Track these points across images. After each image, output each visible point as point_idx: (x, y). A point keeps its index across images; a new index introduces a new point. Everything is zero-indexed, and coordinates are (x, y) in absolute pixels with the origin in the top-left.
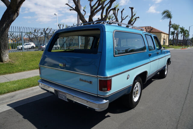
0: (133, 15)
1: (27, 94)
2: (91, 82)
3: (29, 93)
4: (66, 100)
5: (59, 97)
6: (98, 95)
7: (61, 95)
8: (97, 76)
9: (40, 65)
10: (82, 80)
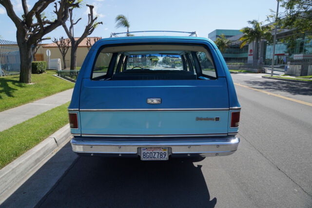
0: (94, 18)
1: (6, 183)
2: (217, 119)
3: (8, 181)
4: (162, 159)
5: (143, 159)
6: (229, 134)
7: (148, 154)
8: (228, 109)
9: (78, 109)
10: (201, 119)
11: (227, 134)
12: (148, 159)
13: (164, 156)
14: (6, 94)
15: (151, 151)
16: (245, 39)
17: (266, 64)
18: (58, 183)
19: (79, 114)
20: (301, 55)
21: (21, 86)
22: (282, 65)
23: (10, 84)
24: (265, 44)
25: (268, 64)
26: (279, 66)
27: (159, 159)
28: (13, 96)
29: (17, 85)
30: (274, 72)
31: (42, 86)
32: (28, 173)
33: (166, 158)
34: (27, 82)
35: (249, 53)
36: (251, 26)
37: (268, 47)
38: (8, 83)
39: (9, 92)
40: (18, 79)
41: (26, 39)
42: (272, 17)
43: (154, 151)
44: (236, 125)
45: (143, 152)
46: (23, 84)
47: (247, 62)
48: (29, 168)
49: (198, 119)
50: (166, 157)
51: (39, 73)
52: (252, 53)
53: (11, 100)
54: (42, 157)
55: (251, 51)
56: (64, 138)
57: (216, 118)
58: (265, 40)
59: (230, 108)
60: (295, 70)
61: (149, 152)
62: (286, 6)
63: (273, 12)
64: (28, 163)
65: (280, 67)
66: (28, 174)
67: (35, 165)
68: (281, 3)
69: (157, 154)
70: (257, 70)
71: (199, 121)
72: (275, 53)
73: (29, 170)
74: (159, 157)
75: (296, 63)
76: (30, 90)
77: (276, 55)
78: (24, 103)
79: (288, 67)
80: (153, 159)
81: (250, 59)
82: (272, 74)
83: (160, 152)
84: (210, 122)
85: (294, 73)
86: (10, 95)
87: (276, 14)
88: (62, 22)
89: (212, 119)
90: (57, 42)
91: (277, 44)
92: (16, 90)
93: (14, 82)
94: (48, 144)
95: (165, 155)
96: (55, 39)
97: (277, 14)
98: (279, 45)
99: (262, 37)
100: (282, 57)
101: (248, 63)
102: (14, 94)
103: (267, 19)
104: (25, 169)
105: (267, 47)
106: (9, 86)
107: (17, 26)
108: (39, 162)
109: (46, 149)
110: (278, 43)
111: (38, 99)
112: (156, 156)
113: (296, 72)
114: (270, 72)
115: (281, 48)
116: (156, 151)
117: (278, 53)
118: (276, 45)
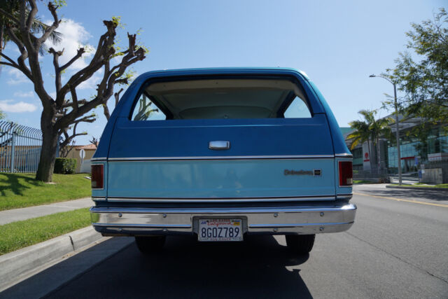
2: (318, 173)
4: (232, 240)
5: (200, 238)
6: (338, 197)
7: (210, 231)
8: (333, 156)
9: (106, 158)
10: (293, 173)
11: (336, 196)
12: (209, 240)
13: (235, 234)
14: (13, 191)
15: (215, 226)
16: (356, 136)
17: (389, 172)
18: (63, 287)
19: (106, 164)
20: (439, 154)
21: (36, 185)
22: (414, 173)
23: (21, 181)
24: (385, 146)
25: (393, 173)
26: (409, 174)
27: (228, 239)
28: (22, 195)
29: (31, 183)
30: (403, 182)
31: (66, 187)
32: (18, 277)
33: (239, 237)
34: (46, 180)
35: (364, 158)
36: (362, 119)
37: (391, 150)
38: (19, 179)
39: (17, 189)
40: (34, 177)
41: (53, 121)
42: (389, 103)
43: (220, 226)
44: (348, 183)
45: (202, 226)
46: (40, 183)
47: (362, 169)
48: (21, 270)
49: (287, 172)
50: (239, 235)
51: (66, 174)
52: (369, 159)
53: (18, 199)
54: (46, 259)
55: (367, 155)
56: (86, 241)
57: (315, 171)
58: (385, 140)
59: (336, 155)
60: (433, 175)
61: (212, 227)
62: (405, 88)
63: (389, 96)
64: (20, 262)
65: (412, 176)
66: (17, 280)
67: (31, 269)
68: (398, 86)
69: (224, 231)
70: (378, 179)
71: (289, 176)
72: (401, 157)
73: (20, 274)
74: (228, 236)
75: (434, 166)
76: (47, 189)
77: (402, 159)
78: (35, 204)
79: (423, 172)
80: (218, 239)
81: (367, 165)
82: (401, 183)
83: (229, 226)
84: (306, 176)
85: (433, 181)
86: (17, 193)
87: (394, 99)
88: (104, 100)
89: (309, 173)
90: (95, 143)
91: (401, 144)
92: (29, 188)
93: (27, 179)
94: (59, 242)
95: (238, 232)
96: (94, 139)
97: (396, 100)
98: (405, 146)
99: (379, 135)
100: (412, 162)
101: (364, 170)
102: (23, 192)
103: (382, 106)
104: (14, 271)
105: (389, 149)
106: (20, 182)
107: (44, 104)
108: (38, 266)
109: (55, 249)
110: (403, 143)
111: (57, 201)
112: (223, 234)
113: (435, 179)
114: (398, 182)
115: (408, 149)
116: (223, 226)
117: (405, 156)
118: (401, 146)
